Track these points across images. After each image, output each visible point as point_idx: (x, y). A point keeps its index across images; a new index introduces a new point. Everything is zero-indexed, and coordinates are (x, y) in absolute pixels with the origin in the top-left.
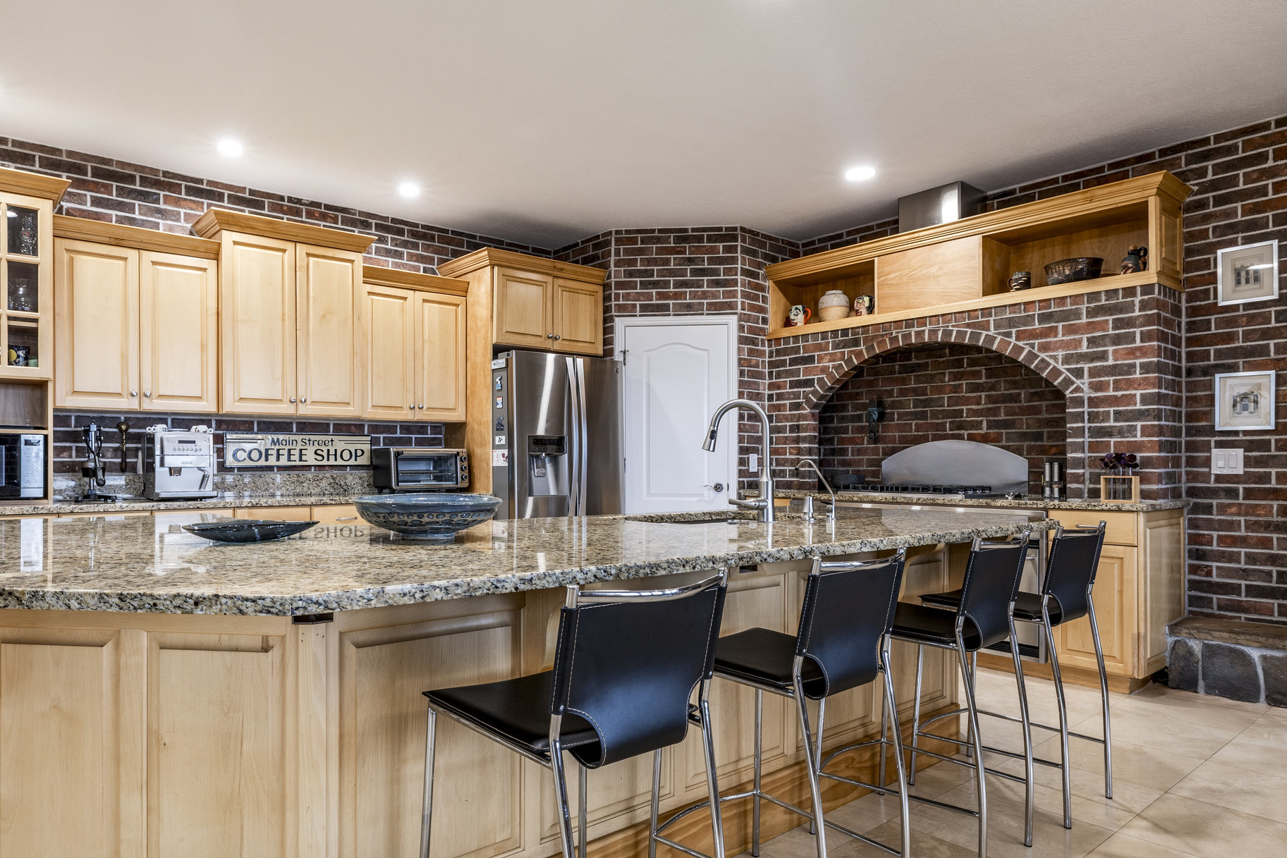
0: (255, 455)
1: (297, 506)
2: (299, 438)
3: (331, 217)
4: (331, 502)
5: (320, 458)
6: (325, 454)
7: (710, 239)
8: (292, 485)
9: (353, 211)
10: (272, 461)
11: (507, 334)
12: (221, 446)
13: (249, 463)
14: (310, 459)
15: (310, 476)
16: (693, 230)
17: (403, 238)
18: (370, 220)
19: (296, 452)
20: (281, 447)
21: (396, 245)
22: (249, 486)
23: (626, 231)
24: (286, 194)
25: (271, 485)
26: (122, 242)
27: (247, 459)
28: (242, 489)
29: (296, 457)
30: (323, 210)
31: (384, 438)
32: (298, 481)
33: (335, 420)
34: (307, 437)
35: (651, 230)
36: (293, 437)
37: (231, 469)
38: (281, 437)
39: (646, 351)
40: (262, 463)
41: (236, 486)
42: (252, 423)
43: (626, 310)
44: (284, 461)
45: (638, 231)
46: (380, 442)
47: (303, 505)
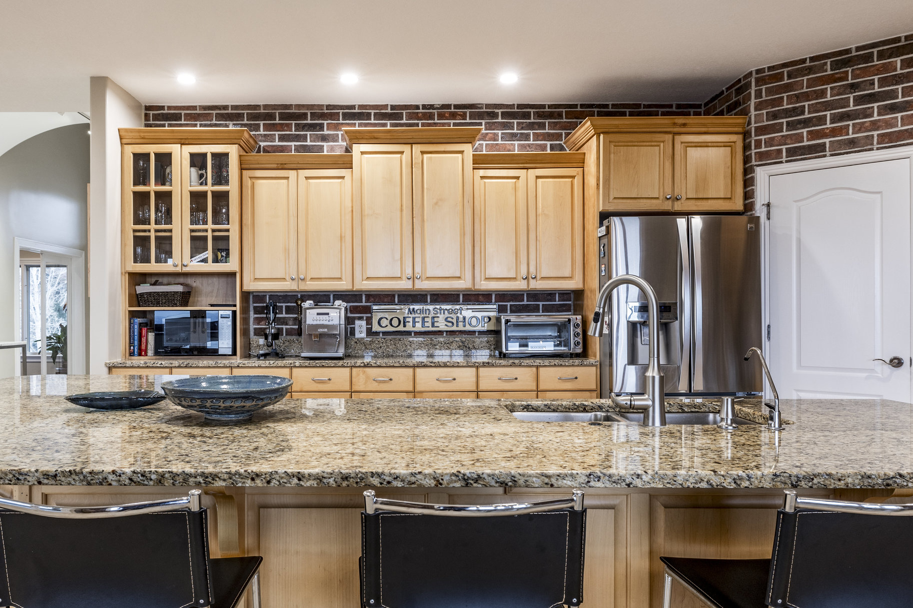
0: (395, 322)
1: (401, 367)
2: (431, 307)
3: (459, 115)
5: (450, 324)
6: (454, 321)
7: (881, 56)
8: (427, 347)
9: (479, 106)
10: (409, 327)
11: (616, 201)
12: (369, 315)
13: (390, 329)
14: (442, 325)
15: (442, 340)
16: (858, 49)
17: (529, 121)
18: (496, 111)
19: (429, 320)
20: (417, 315)
21: (522, 129)
22: (391, 347)
23: (769, 68)
24: (420, 103)
25: (409, 347)
26: (285, 166)
27: (389, 325)
28: (385, 350)
29: (429, 324)
30: (453, 110)
31: (511, 305)
32: (431, 344)
33: (464, 291)
34: (438, 307)
35: (800, 60)
36: (426, 307)
37: (377, 333)
38: (417, 307)
39: (795, 201)
40: (401, 328)
41: (381, 347)
42: (394, 296)
43: (767, 158)
44: (419, 327)
45: (785, 65)
46: (507, 310)
47: (406, 366)
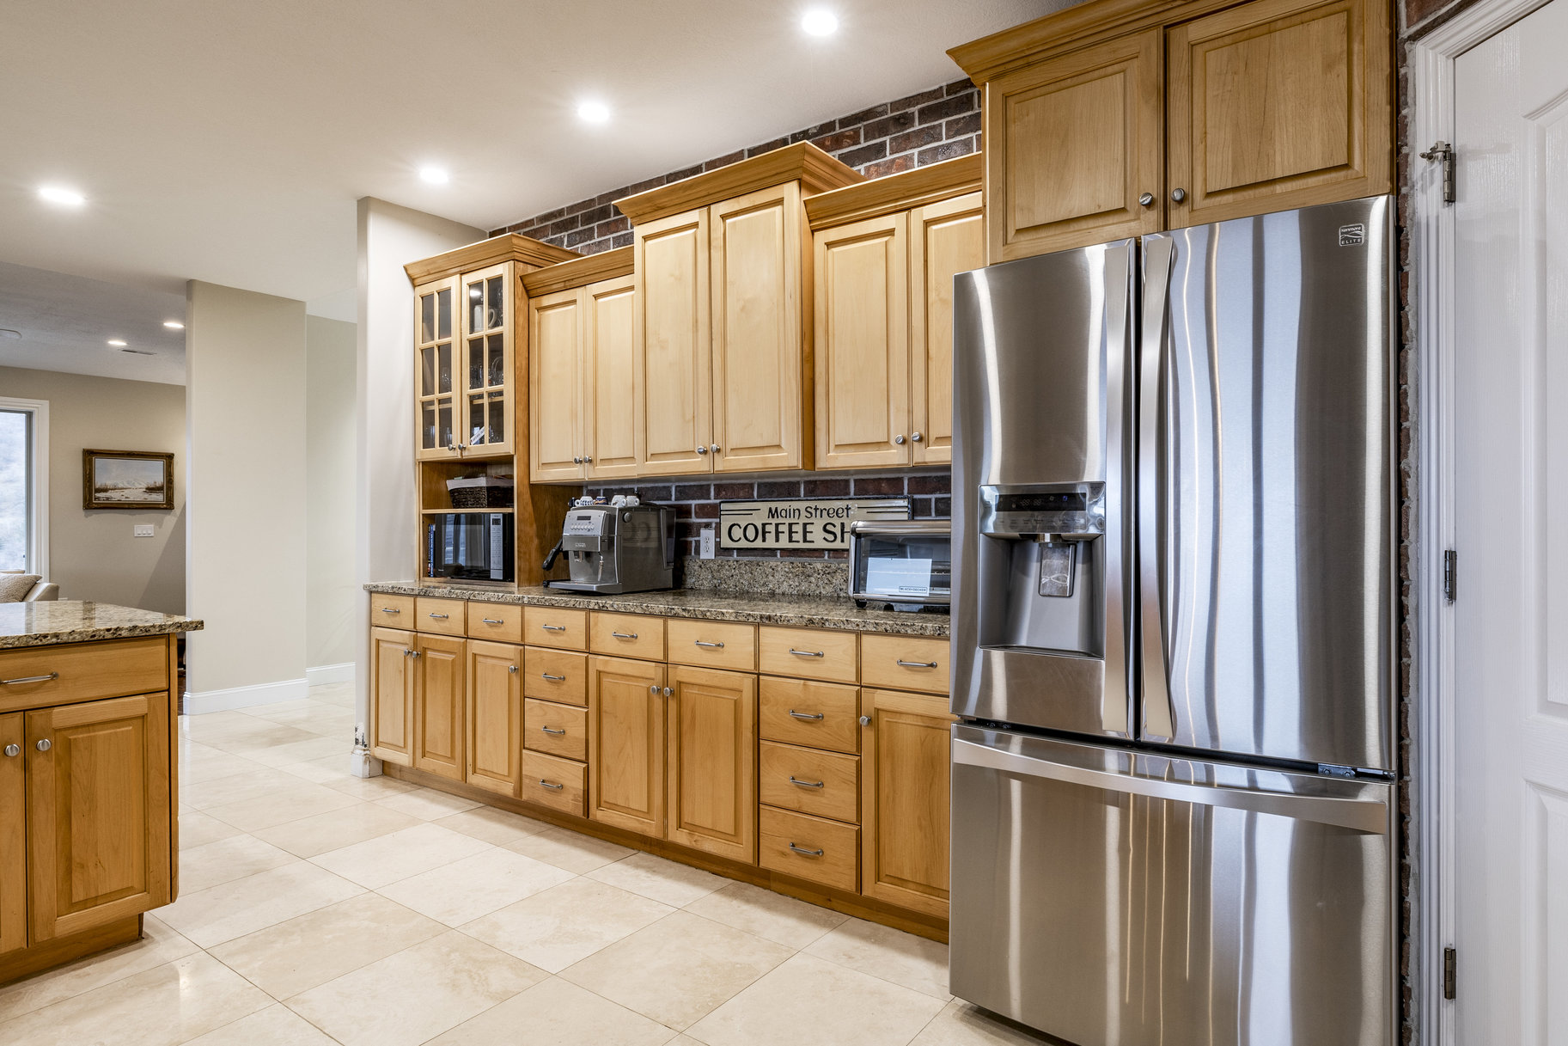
0: (751, 533)
2: (802, 505)
3: (848, 137)
4: (684, 613)
5: (831, 537)
6: (838, 531)
8: (796, 579)
9: (880, 109)
10: (770, 543)
11: (1018, 238)
12: (718, 520)
14: (818, 540)
17: (969, 113)
18: (910, 110)
19: (798, 528)
20: (780, 520)
21: (958, 133)
24: (787, 134)
26: (572, 283)
27: (743, 538)
29: (798, 537)
30: (838, 131)
31: (937, 500)
32: (803, 573)
34: (813, 504)
37: (728, 551)
38: (781, 505)
40: (759, 544)
41: (732, 576)
42: (751, 486)
44: (784, 543)
46: (930, 509)
